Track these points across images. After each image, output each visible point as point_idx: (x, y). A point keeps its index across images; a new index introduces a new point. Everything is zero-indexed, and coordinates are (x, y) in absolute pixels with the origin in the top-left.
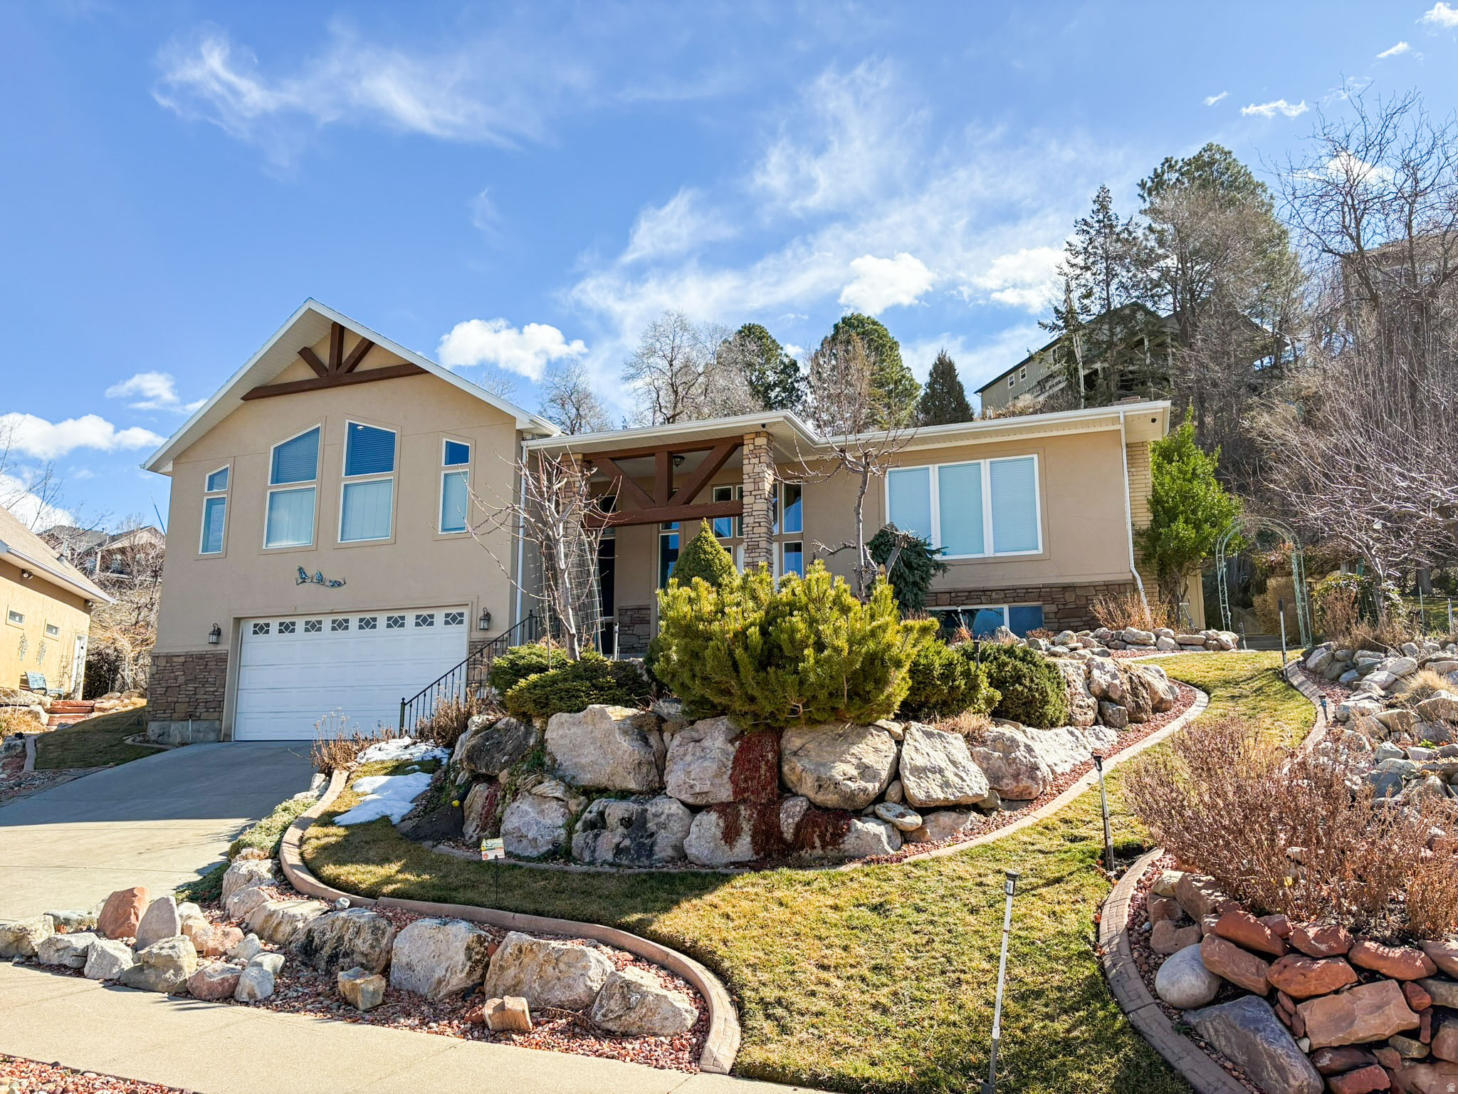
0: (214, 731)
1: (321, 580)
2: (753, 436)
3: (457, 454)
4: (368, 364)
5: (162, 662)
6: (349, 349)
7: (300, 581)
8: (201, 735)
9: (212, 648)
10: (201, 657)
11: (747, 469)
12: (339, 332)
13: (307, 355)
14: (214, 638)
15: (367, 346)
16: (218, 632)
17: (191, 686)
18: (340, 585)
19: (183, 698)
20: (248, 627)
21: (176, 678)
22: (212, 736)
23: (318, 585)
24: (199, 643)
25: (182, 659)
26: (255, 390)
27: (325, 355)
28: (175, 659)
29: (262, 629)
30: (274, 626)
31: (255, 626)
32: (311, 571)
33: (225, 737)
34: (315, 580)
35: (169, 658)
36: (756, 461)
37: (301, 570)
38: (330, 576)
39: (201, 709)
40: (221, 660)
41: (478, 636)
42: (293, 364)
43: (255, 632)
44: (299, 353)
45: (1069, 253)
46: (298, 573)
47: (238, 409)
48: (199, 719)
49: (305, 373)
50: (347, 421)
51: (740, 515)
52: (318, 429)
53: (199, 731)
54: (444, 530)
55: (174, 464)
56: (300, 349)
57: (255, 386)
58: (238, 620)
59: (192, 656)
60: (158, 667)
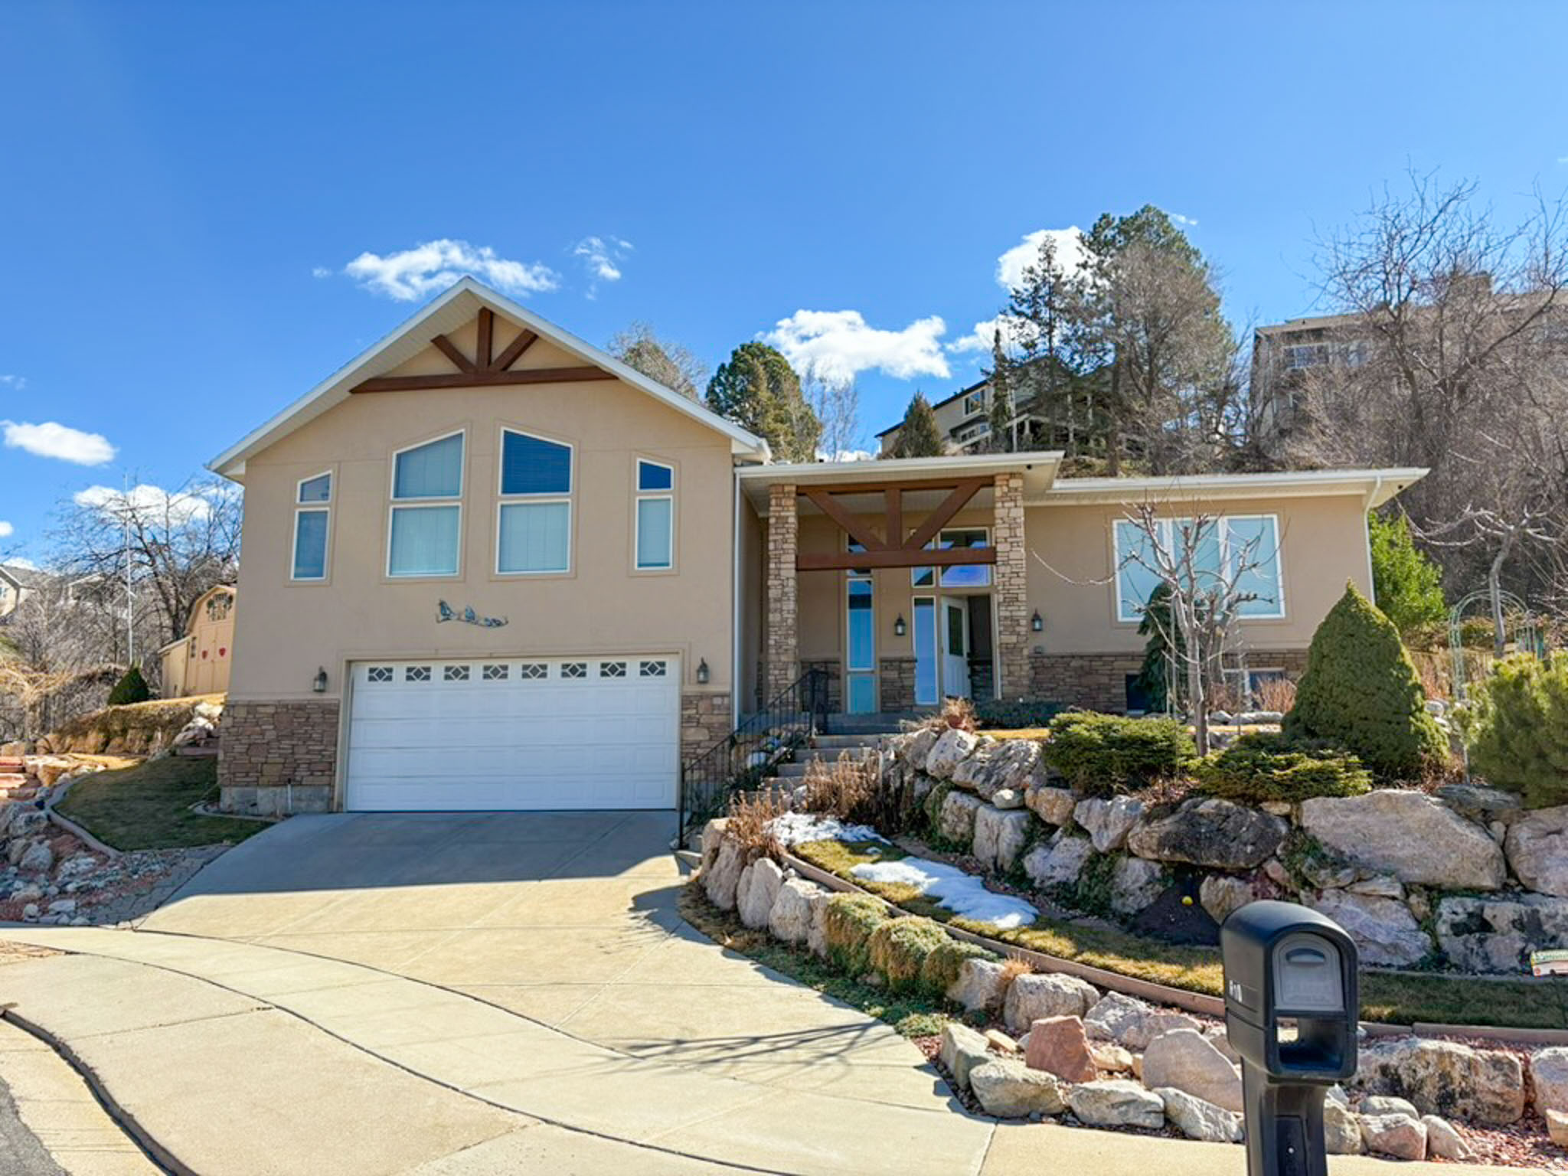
0: (322, 799)
1: (471, 618)
2: (1007, 477)
3: (654, 477)
4: (528, 362)
5: (242, 713)
6: (502, 343)
7: (441, 617)
8: (303, 805)
9: (317, 697)
10: (301, 707)
11: (999, 512)
12: (487, 318)
13: (442, 343)
14: (318, 685)
15: (529, 339)
16: (323, 677)
17: (286, 744)
18: (499, 624)
19: (274, 757)
20: (362, 672)
21: (263, 733)
22: (319, 805)
23: (466, 624)
24: (298, 689)
25: (271, 710)
26: (370, 381)
27: (469, 347)
28: (261, 709)
29: (381, 675)
30: (400, 671)
31: (372, 670)
32: (457, 606)
33: (333, 807)
34: (463, 617)
35: (252, 707)
36: (1012, 504)
37: (442, 604)
38: (484, 612)
39: (302, 772)
40: (331, 712)
41: (693, 689)
42: (421, 354)
43: (371, 679)
44: (434, 341)
46: (438, 609)
47: (342, 403)
48: (300, 784)
49: (442, 366)
50: (503, 429)
51: (995, 562)
52: (461, 435)
53: (300, 799)
54: (640, 565)
55: (247, 466)
56: (434, 336)
57: (371, 376)
58: (349, 662)
59: (286, 706)
60: (234, 718)
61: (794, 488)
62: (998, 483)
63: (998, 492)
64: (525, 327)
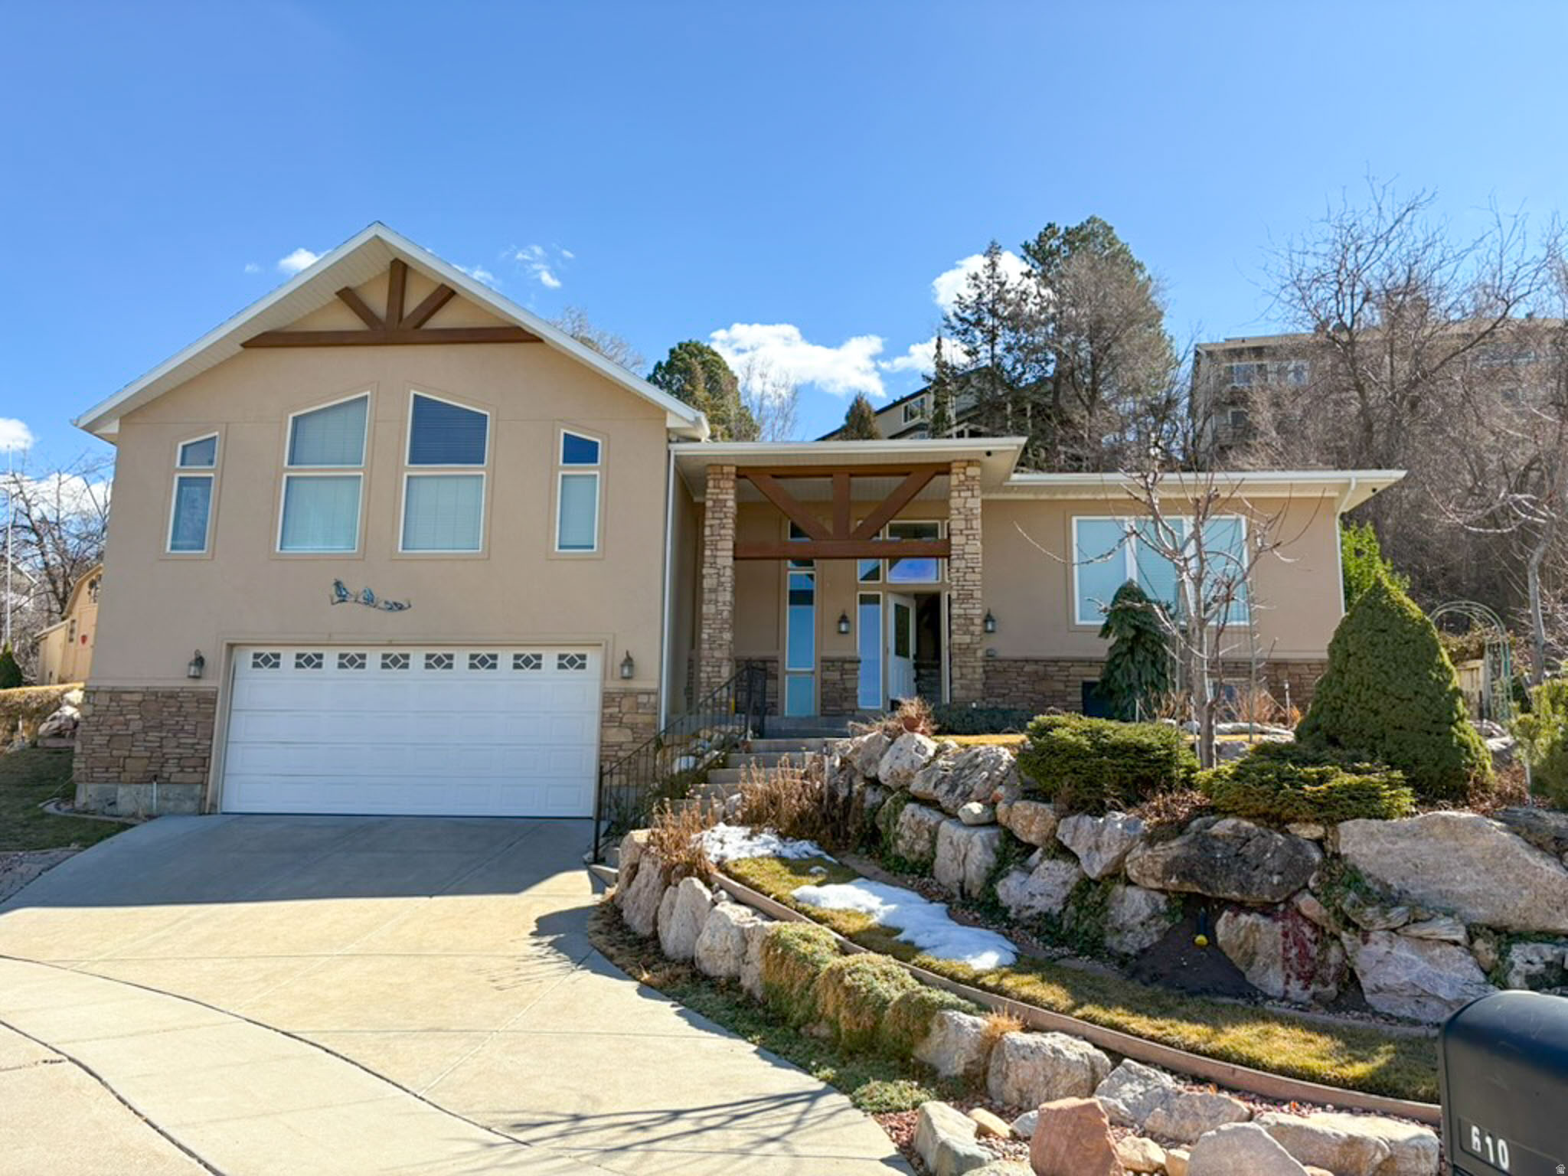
0: (193, 799)
1: (370, 600)
2: (964, 464)
3: (580, 451)
4: (444, 319)
5: (104, 700)
6: (414, 299)
7: (336, 599)
8: (171, 804)
9: (191, 683)
10: (172, 695)
11: (955, 502)
12: (400, 271)
13: (348, 297)
14: (193, 670)
15: (445, 295)
16: (200, 661)
17: (153, 736)
18: (401, 608)
19: (139, 751)
20: (246, 658)
21: (127, 723)
22: (189, 806)
23: (365, 607)
24: (172, 675)
25: (138, 698)
26: (265, 334)
27: (378, 301)
28: (125, 697)
29: (267, 661)
30: (288, 657)
31: (256, 656)
32: (354, 587)
33: (206, 808)
34: (361, 599)
35: (115, 694)
36: (969, 494)
37: (338, 584)
38: (383, 595)
39: (171, 768)
40: (208, 700)
41: (616, 685)
42: (324, 308)
43: (256, 665)
44: (338, 293)
45: (957, 306)
46: (333, 589)
47: (233, 357)
48: (168, 781)
49: (348, 321)
50: (413, 392)
51: (949, 557)
52: (366, 397)
53: (166, 799)
54: (561, 547)
55: (121, 423)
56: (338, 289)
57: (266, 330)
58: (231, 647)
59: (156, 694)
60: (95, 706)
61: (734, 470)
62: (954, 471)
63: (954, 480)
64: (441, 281)
